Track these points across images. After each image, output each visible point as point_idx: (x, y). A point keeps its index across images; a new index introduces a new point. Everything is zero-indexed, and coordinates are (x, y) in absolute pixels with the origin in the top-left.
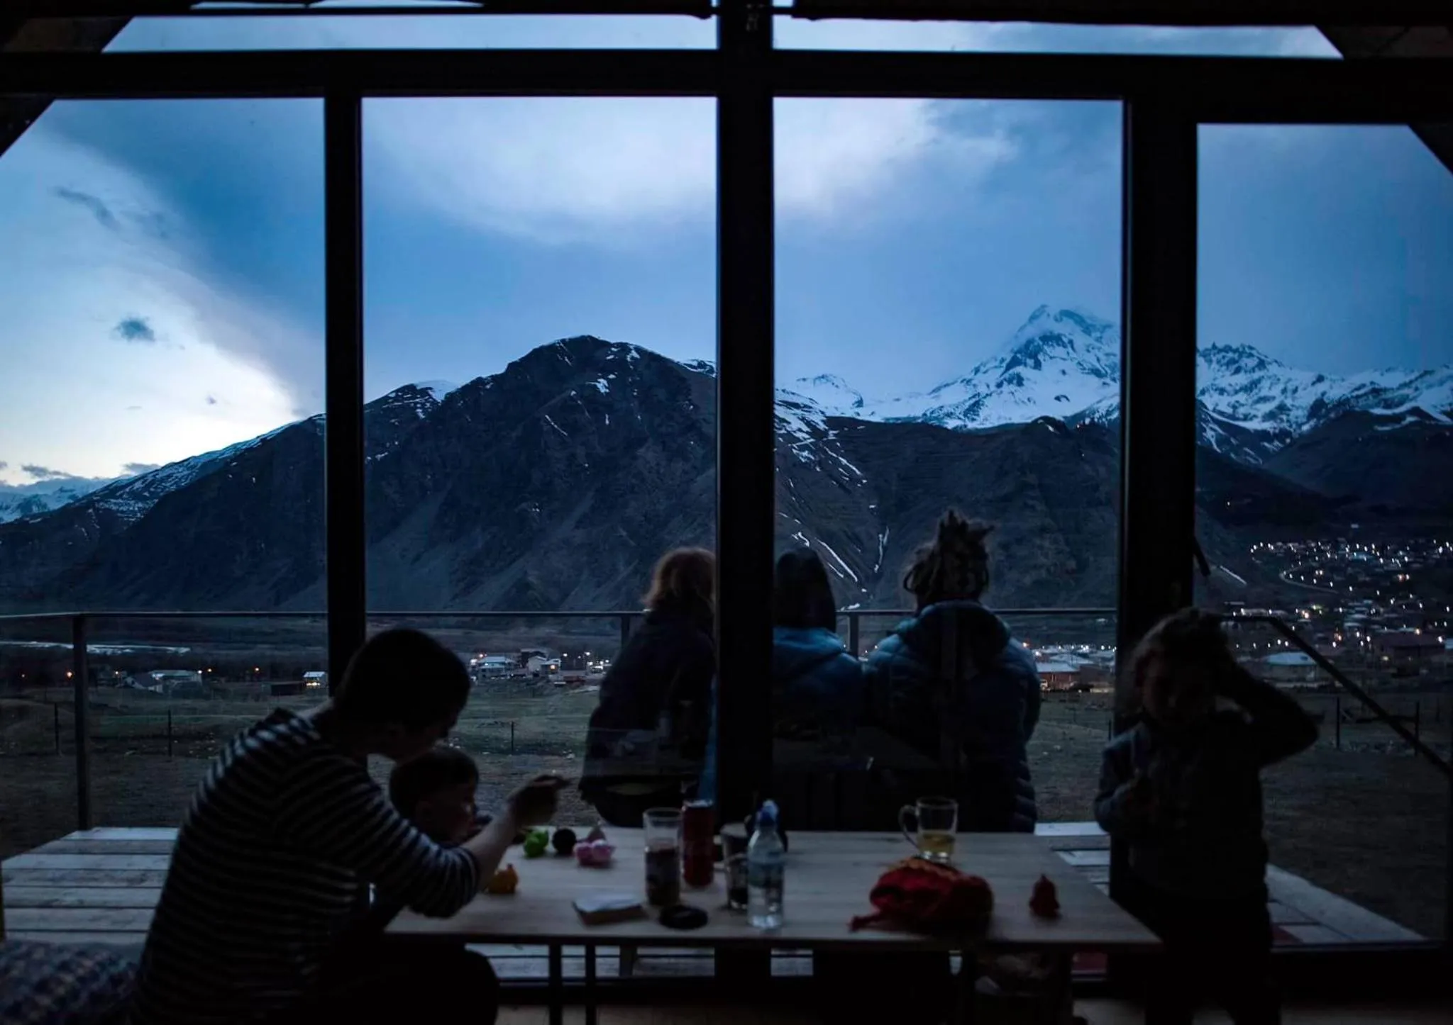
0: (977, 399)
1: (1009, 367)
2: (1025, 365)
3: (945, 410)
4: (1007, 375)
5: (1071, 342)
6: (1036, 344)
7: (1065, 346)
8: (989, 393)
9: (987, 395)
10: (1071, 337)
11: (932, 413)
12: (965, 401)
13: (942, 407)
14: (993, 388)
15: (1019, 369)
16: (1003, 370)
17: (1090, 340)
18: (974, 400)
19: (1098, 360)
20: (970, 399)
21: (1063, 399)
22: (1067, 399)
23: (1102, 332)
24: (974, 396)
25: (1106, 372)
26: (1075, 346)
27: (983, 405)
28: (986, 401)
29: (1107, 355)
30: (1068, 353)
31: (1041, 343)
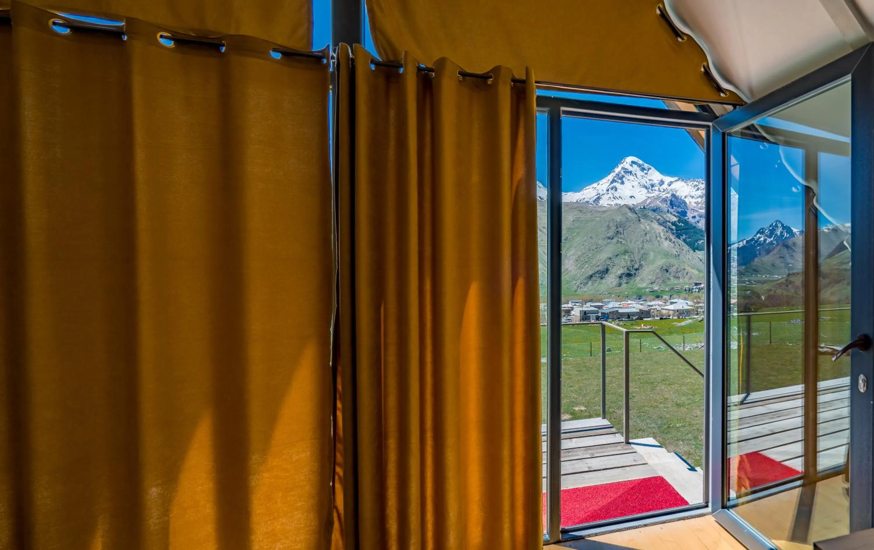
0: (599, 196)
1: (612, 183)
2: (618, 182)
3: (586, 200)
4: (611, 186)
5: (635, 174)
6: (622, 174)
7: (633, 176)
8: (603, 193)
9: (603, 194)
10: (635, 172)
11: (580, 201)
12: (593, 197)
13: (584, 198)
14: (605, 192)
15: (615, 184)
16: (609, 184)
17: (643, 174)
18: (598, 196)
19: (646, 182)
20: (596, 195)
21: (633, 197)
22: (635, 198)
23: (648, 171)
24: (597, 195)
25: (649, 187)
26: (637, 176)
27: (601, 198)
28: (602, 197)
29: (650, 180)
30: (635, 179)
31: (624, 174)
